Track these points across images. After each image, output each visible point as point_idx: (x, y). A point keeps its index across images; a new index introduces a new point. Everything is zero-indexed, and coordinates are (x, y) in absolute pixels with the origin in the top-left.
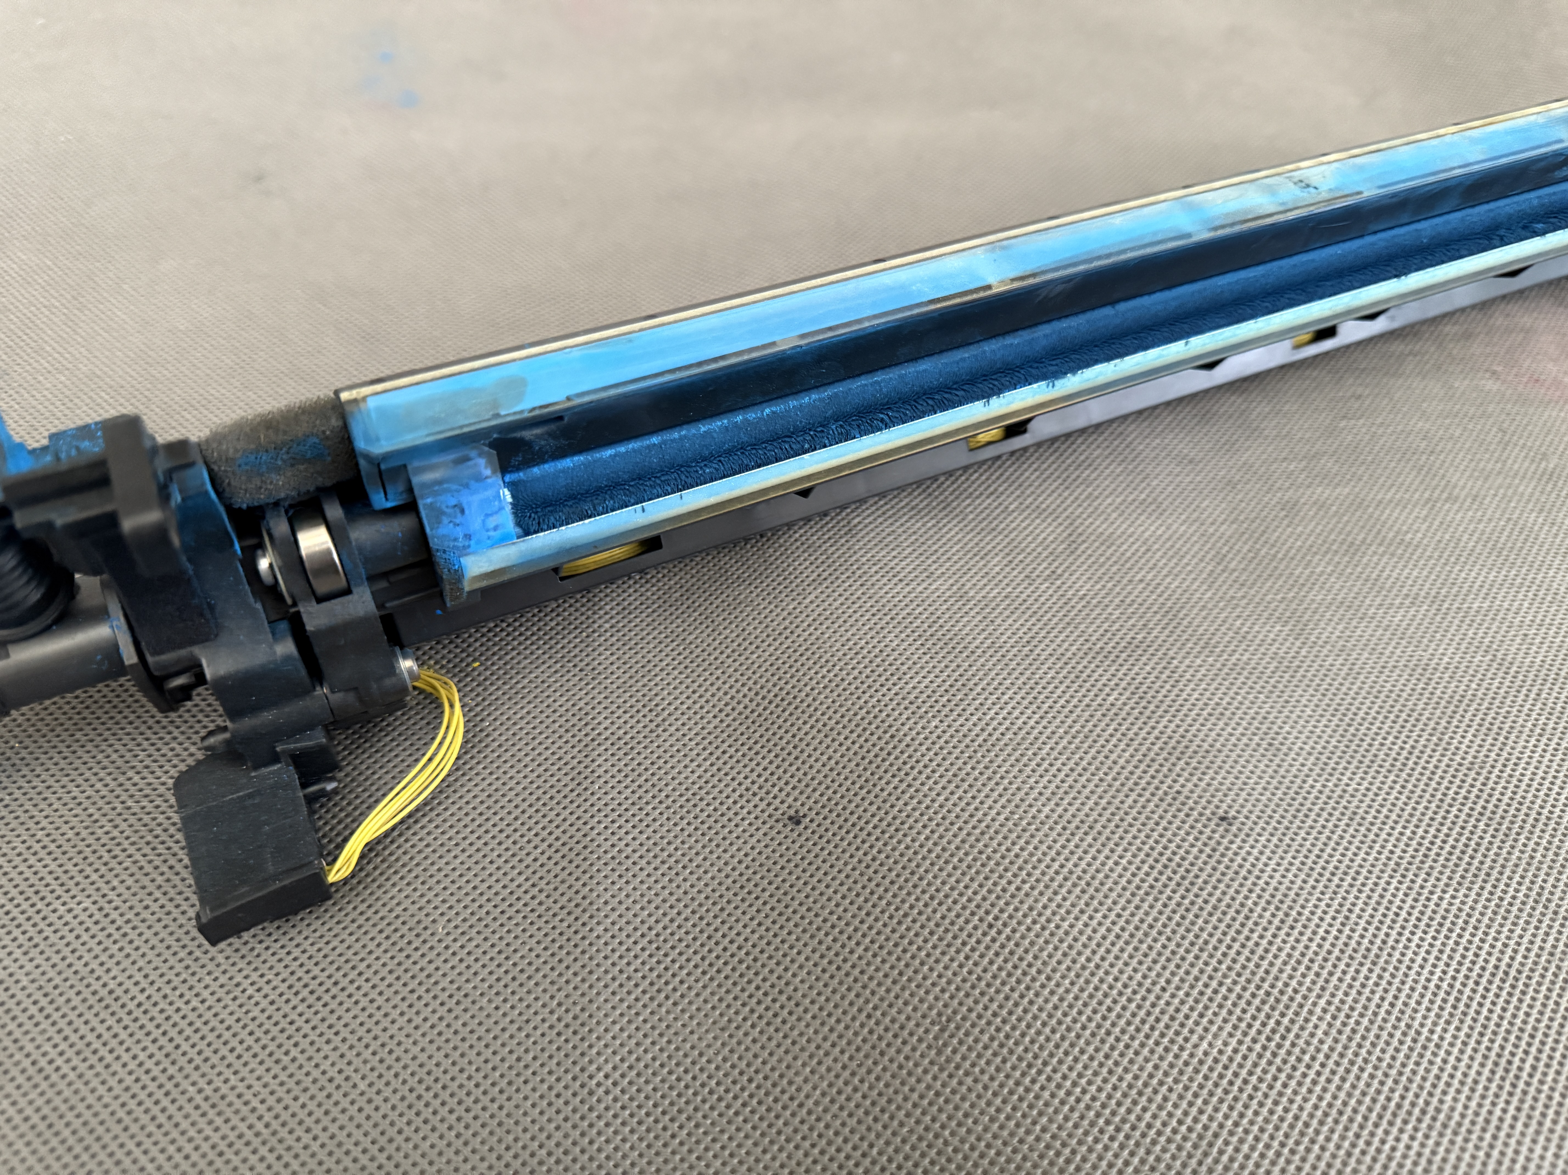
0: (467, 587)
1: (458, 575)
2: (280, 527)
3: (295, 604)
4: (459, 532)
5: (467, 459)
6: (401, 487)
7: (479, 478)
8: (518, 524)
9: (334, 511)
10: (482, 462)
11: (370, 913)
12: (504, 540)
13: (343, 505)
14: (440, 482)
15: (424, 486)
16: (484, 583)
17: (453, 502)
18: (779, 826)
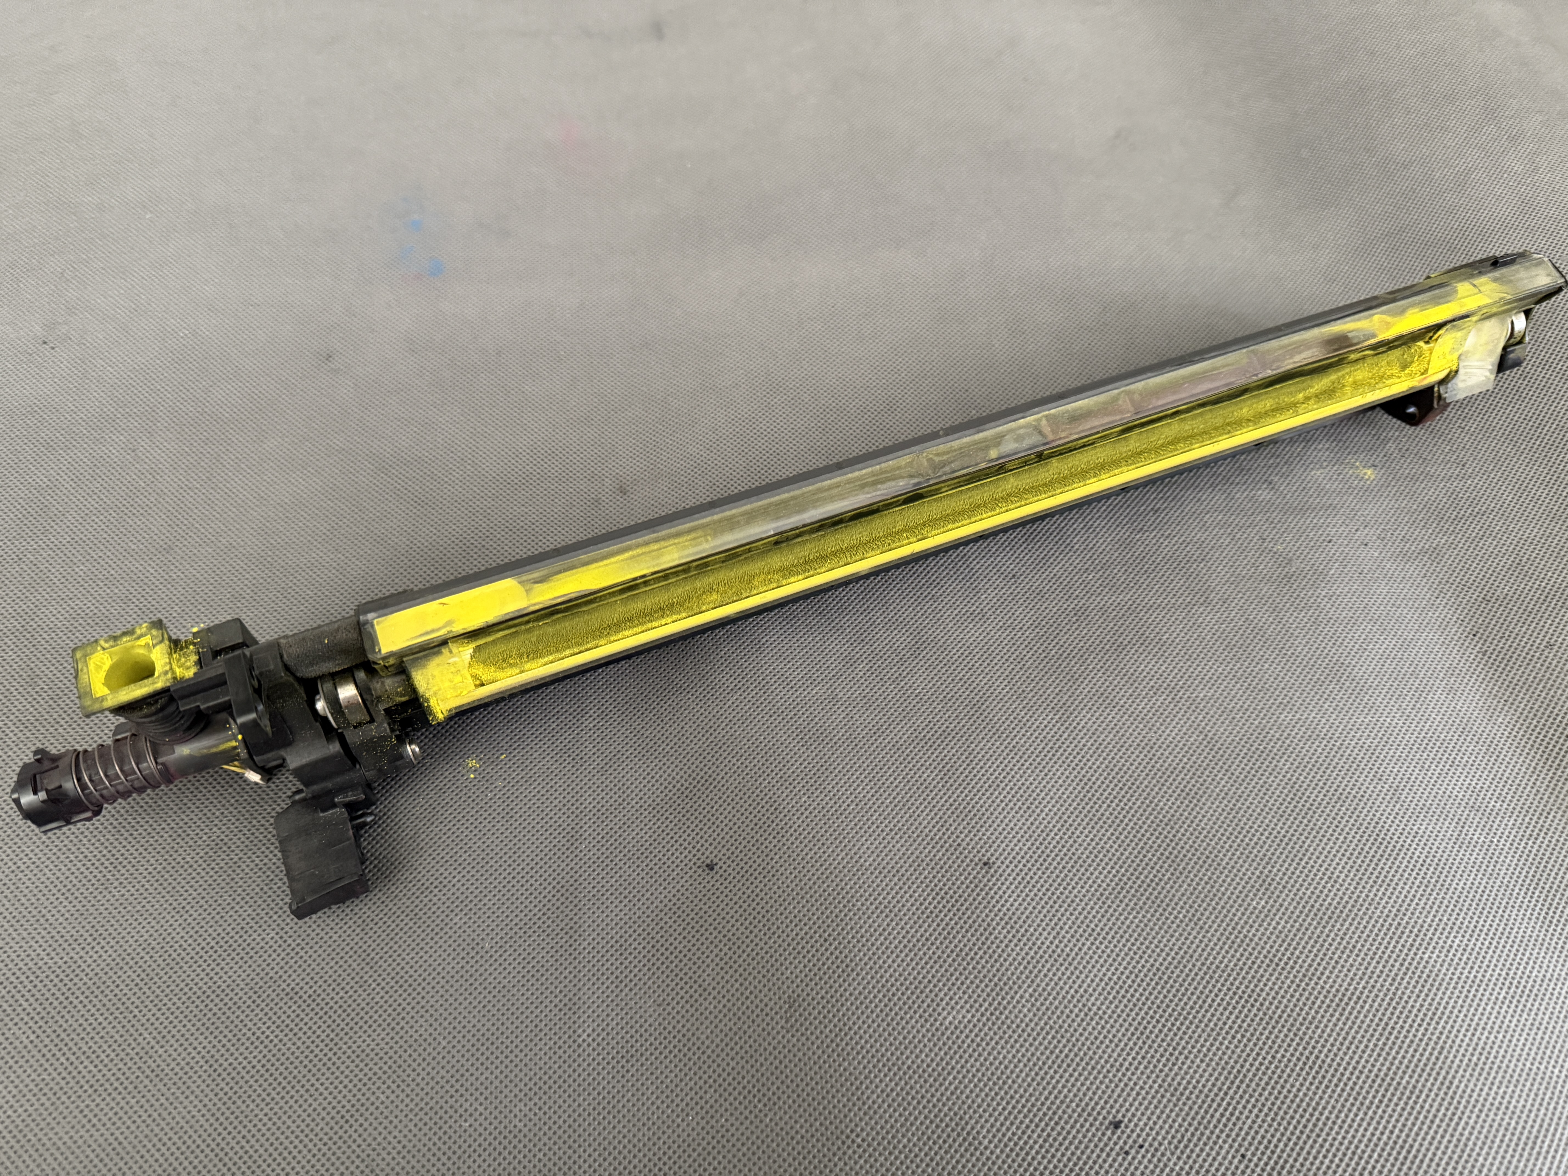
18: (700, 871)
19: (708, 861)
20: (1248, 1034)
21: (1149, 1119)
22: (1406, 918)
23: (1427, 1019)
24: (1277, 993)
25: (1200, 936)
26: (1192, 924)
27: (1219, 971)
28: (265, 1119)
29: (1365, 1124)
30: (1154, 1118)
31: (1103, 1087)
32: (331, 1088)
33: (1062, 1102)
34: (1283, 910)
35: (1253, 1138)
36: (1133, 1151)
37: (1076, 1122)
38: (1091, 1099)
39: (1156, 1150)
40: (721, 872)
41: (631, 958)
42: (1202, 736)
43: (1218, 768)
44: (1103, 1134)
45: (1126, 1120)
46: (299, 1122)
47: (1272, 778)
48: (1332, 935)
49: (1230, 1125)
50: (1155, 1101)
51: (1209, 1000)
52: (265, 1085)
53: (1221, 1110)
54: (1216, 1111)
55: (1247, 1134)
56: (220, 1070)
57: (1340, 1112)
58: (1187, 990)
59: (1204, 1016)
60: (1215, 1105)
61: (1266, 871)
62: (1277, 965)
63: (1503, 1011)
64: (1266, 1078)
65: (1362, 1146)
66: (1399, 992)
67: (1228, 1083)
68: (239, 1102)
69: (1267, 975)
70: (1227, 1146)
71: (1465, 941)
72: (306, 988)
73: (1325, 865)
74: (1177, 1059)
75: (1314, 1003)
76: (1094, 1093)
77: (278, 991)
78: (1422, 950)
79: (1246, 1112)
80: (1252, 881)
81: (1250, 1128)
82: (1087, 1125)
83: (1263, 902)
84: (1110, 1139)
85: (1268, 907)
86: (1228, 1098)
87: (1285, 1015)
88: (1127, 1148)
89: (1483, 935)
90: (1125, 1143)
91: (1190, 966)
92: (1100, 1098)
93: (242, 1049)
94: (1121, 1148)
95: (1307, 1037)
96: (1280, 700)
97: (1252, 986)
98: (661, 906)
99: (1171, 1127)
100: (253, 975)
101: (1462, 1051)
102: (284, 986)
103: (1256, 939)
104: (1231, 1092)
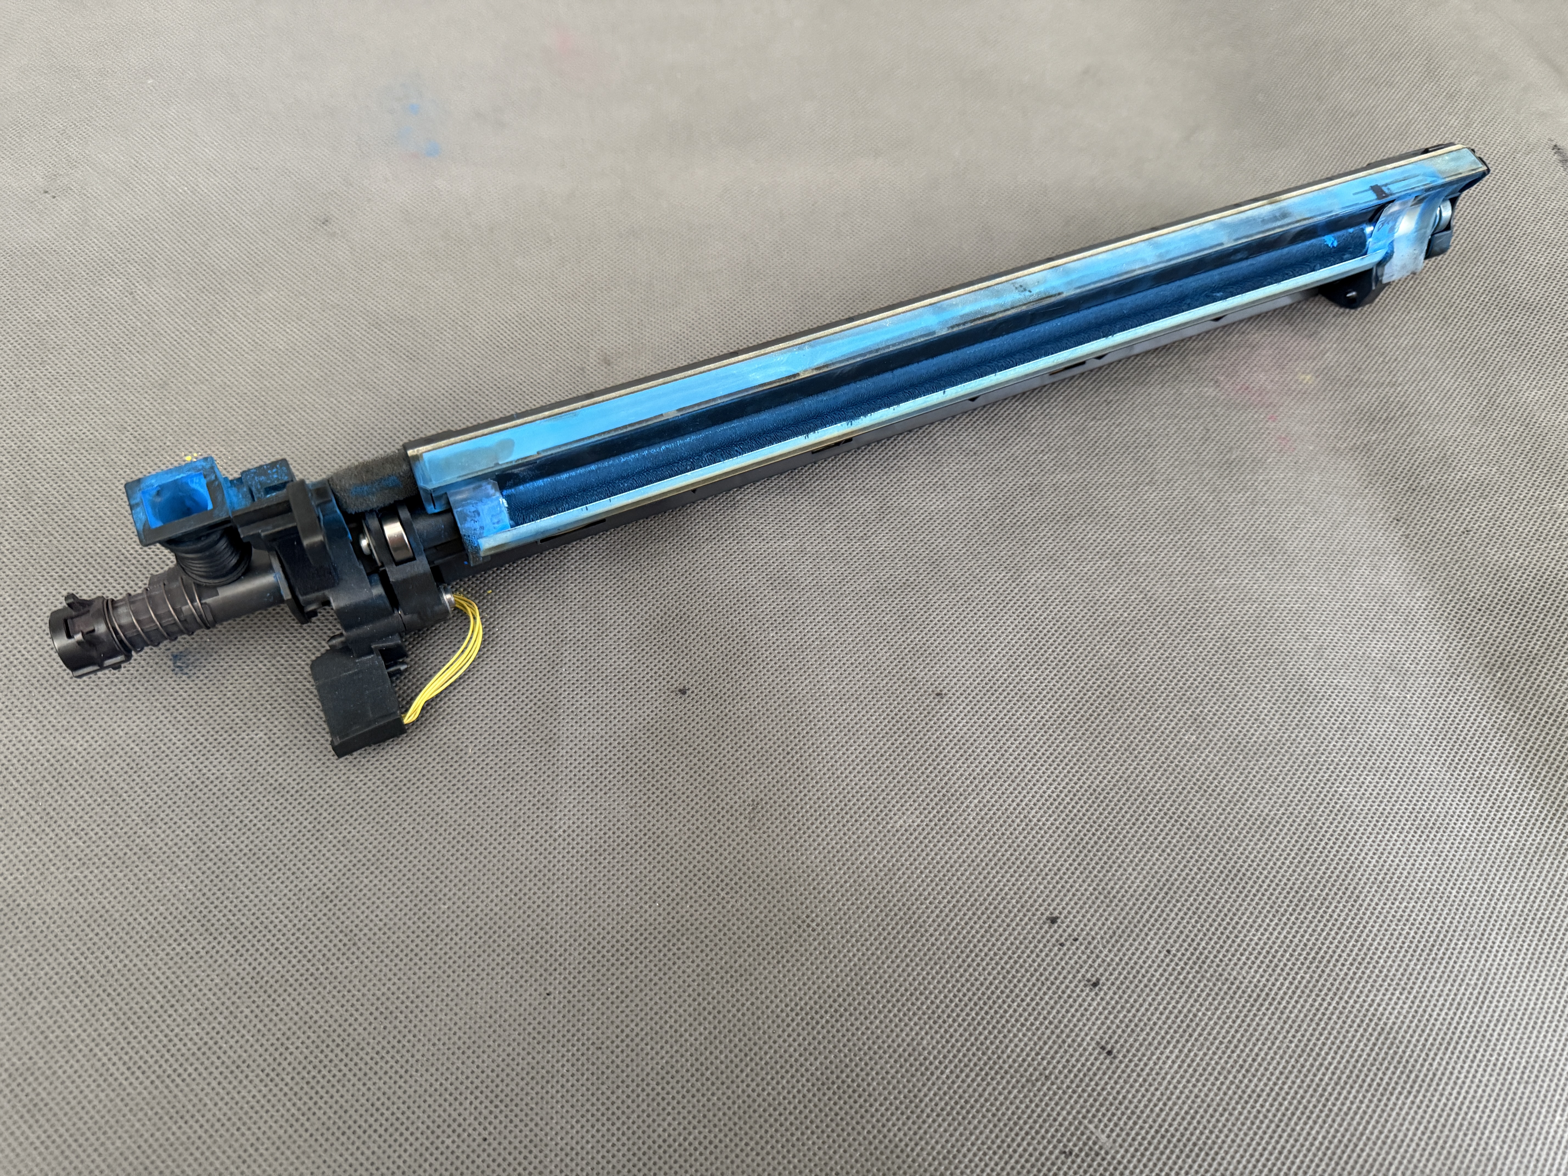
0: (482, 554)
1: (477, 549)
2: (374, 523)
3: (383, 566)
4: (477, 525)
5: (480, 486)
6: (443, 502)
7: (488, 496)
8: (511, 519)
9: (405, 514)
10: (489, 487)
11: (428, 741)
12: (503, 529)
13: (410, 511)
14: (465, 500)
15: (456, 502)
16: (493, 552)
17: (473, 509)
18: (673, 695)
19: (681, 687)
20: (1177, 849)
21: (1083, 916)
22: (1324, 757)
23: (1339, 843)
24: (1204, 815)
25: (1135, 764)
26: (1127, 753)
27: (1152, 795)
28: (252, 897)
29: (1279, 929)
30: (1089, 916)
31: (1042, 887)
32: (317, 872)
33: (1003, 899)
34: (1212, 745)
35: (1178, 937)
36: (1068, 944)
37: (1016, 916)
38: (1030, 897)
39: (1090, 943)
40: (693, 695)
41: (606, 767)
42: (1142, 595)
43: (1156, 622)
44: (1041, 928)
45: (1062, 916)
46: (285, 900)
47: (1206, 633)
48: (1257, 768)
49: (1158, 925)
50: (1090, 902)
51: (1142, 818)
52: (253, 866)
53: (1150, 912)
54: (1145, 912)
55: (1173, 933)
56: (208, 852)
57: (1257, 917)
58: (1121, 808)
59: (1136, 832)
60: (1145, 907)
61: (1198, 711)
62: (1205, 791)
63: (1407, 840)
64: (1192, 887)
65: (1276, 947)
66: (1315, 819)
67: (1157, 890)
68: (226, 881)
69: (1196, 800)
70: (1154, 942)
71: (1376, 779)
72: (294, 784)
73: (1253, 709)
74: (1111, 867)
75: (1237, 825)
76: (1033, 893)
77: (266, 785)
78: (1337, 784)
79: (1173, 915)
80: (1184, 720)
81: (1176, 928)
82: (1026, 919)
83: (1194, 737)
84: (1046, 932)
85: (1199, 741)
86: (1156, 903)
87: (1211, 834)
88: (1062, 940)
89: (1393, 775)
90: (1061, 936)
91: (1124, 789)
92: (1038, 897)
93: (230, 834)
94: (1057, 941)
95: (1230, 853)
96: (1216, 567)
97: (1181, 808)
98: (636, 724)
99: (1103, 924)
100: (241, 770)
101: (1369, 870)
102: (272, 781)
103: (1187, 768)
104: (1160, 897)
